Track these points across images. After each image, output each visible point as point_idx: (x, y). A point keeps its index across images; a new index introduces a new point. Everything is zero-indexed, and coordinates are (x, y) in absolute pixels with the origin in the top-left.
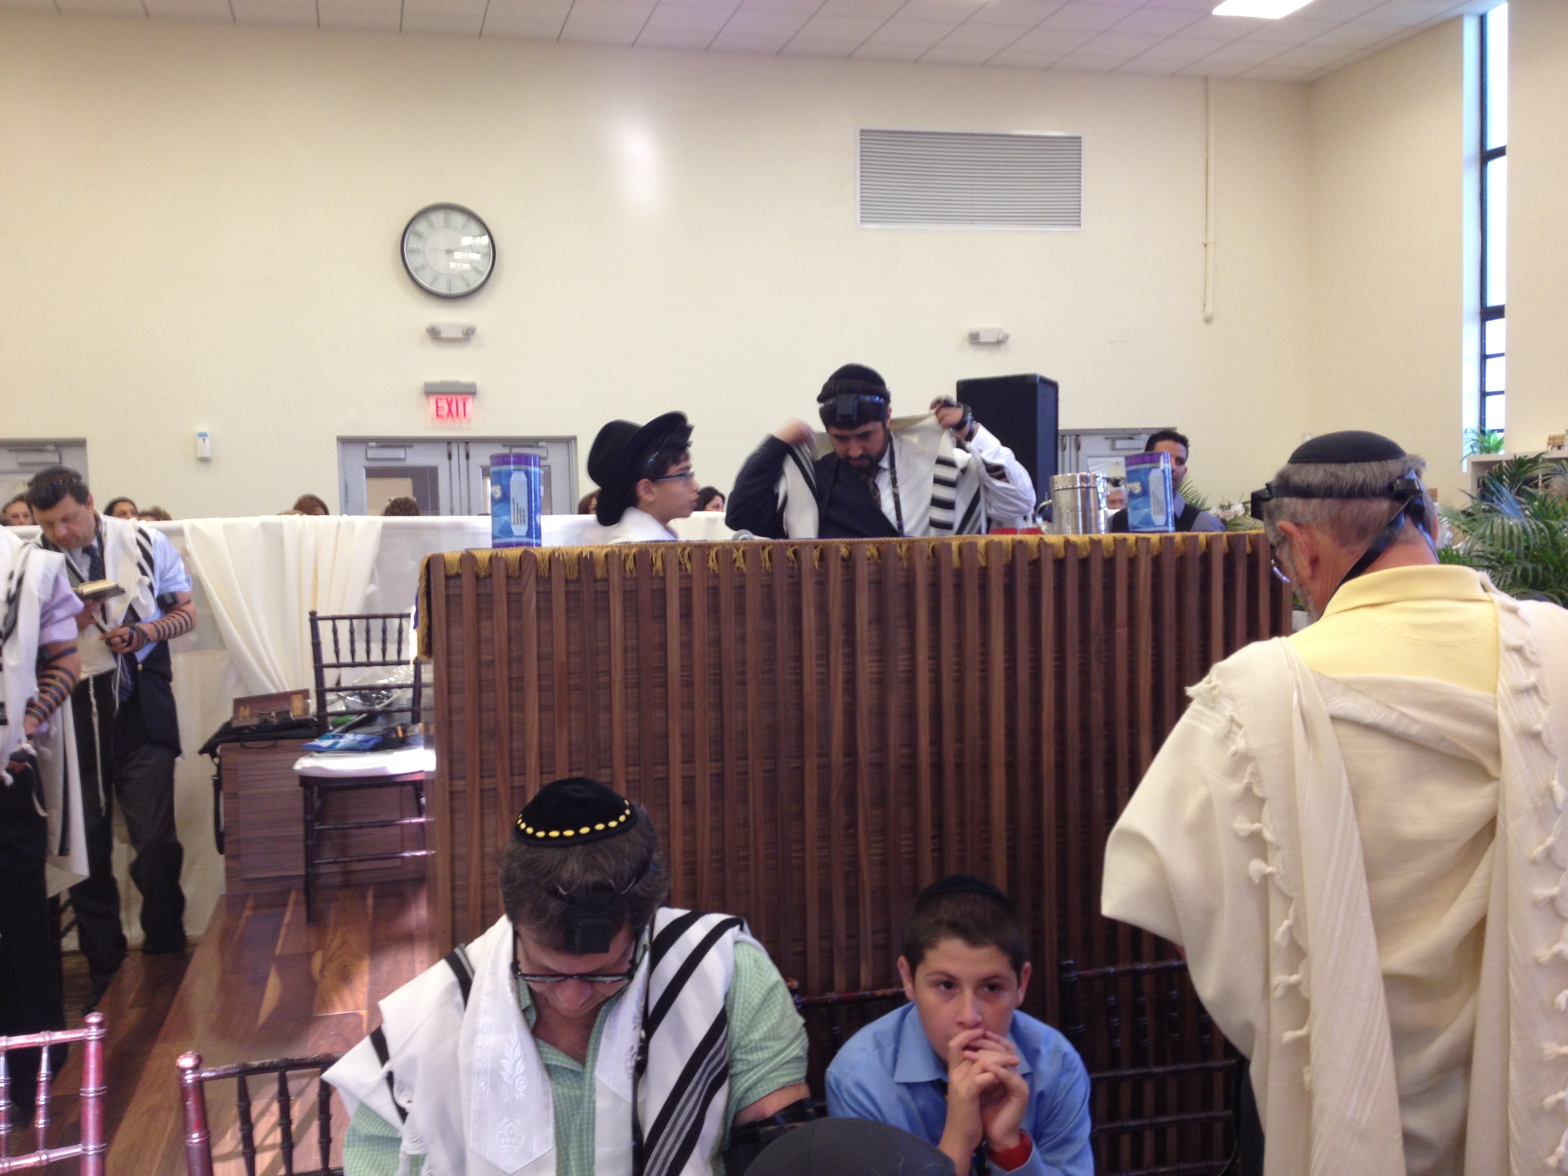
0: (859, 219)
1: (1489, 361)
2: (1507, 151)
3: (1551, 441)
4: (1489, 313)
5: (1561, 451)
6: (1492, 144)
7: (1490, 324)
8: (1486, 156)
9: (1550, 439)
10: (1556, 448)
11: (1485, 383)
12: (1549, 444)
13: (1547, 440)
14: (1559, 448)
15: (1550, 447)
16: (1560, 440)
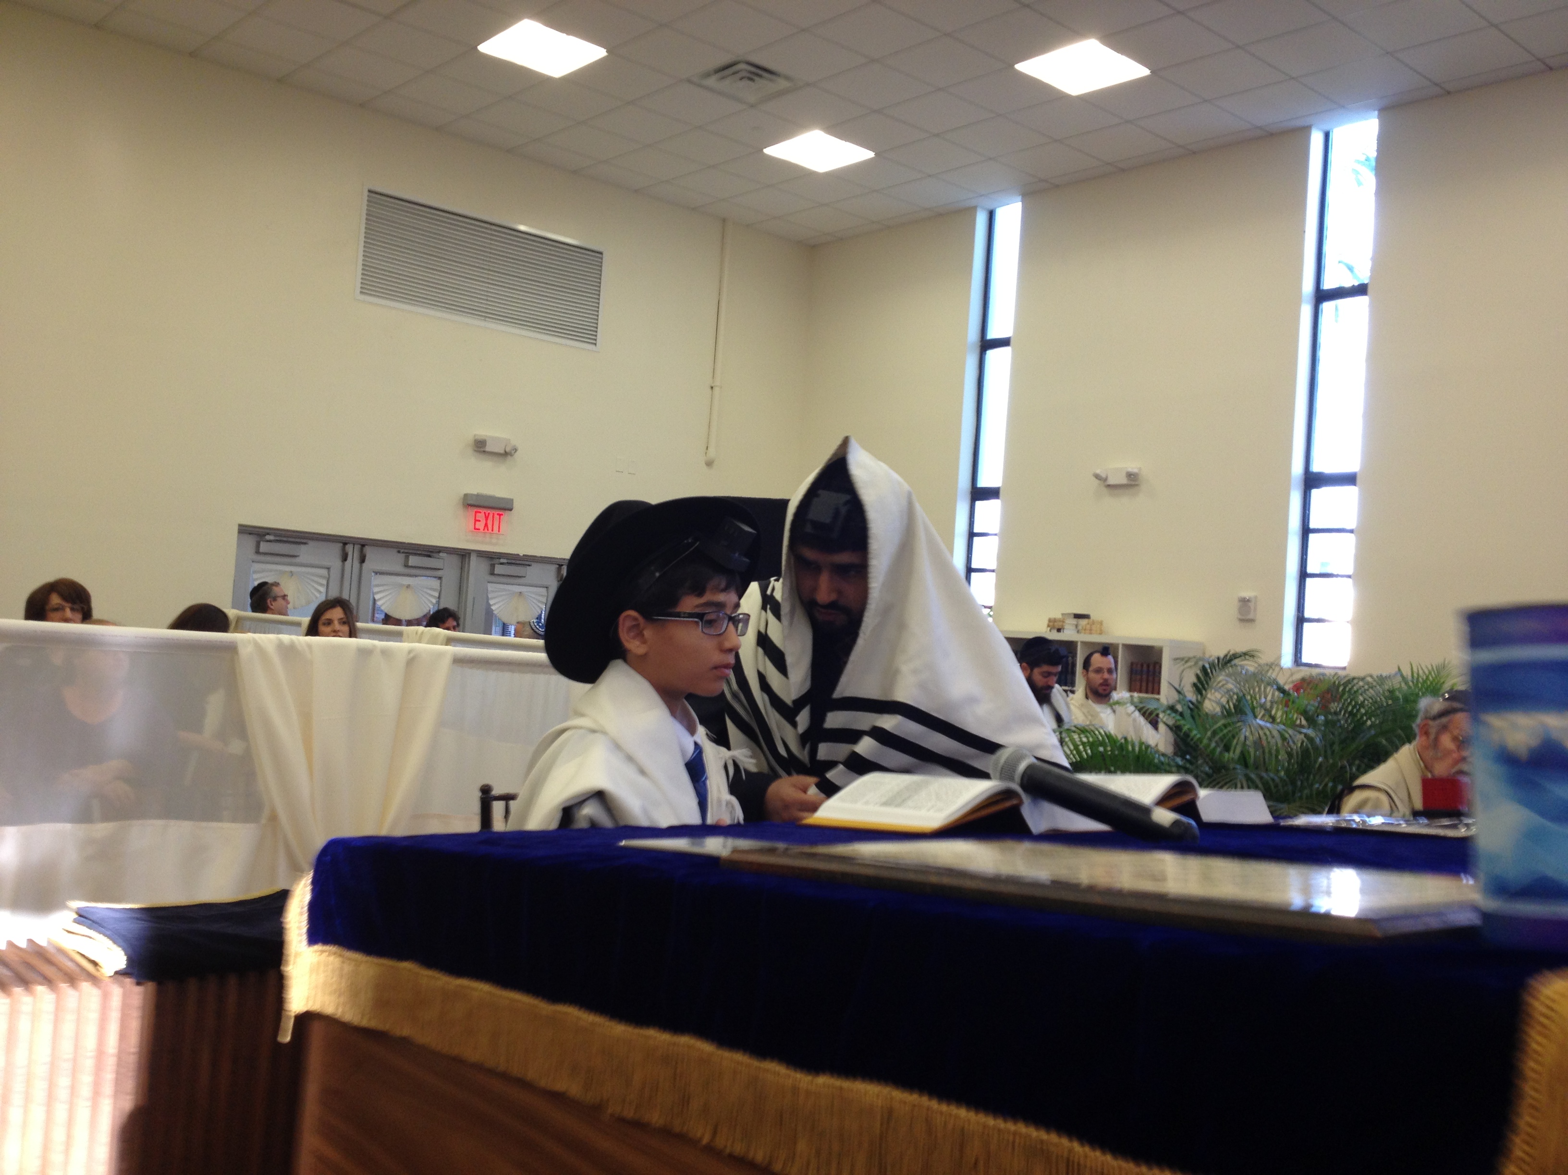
0: (358, 290)
1: (975, 539)
2: (1012, 342)
3: (1051, 624)
4: (979, 494)
5: (1060, 634)
6: (993, 334)
7: (978, 504)
8: (986, 345)
9: (1050, 620)
10: (1055, 631)
11: (971, 559)
12: (1048, 626)
13: (1046, 622)
14: (1059, 630)
15: (1049, 629)
16: (1060, 624)
